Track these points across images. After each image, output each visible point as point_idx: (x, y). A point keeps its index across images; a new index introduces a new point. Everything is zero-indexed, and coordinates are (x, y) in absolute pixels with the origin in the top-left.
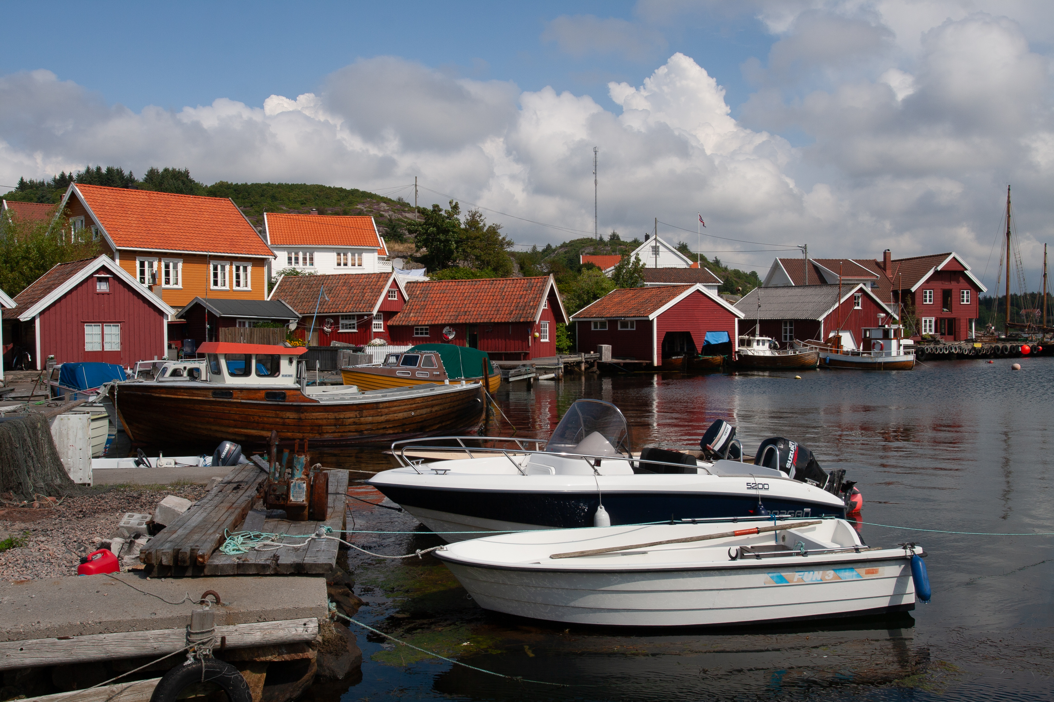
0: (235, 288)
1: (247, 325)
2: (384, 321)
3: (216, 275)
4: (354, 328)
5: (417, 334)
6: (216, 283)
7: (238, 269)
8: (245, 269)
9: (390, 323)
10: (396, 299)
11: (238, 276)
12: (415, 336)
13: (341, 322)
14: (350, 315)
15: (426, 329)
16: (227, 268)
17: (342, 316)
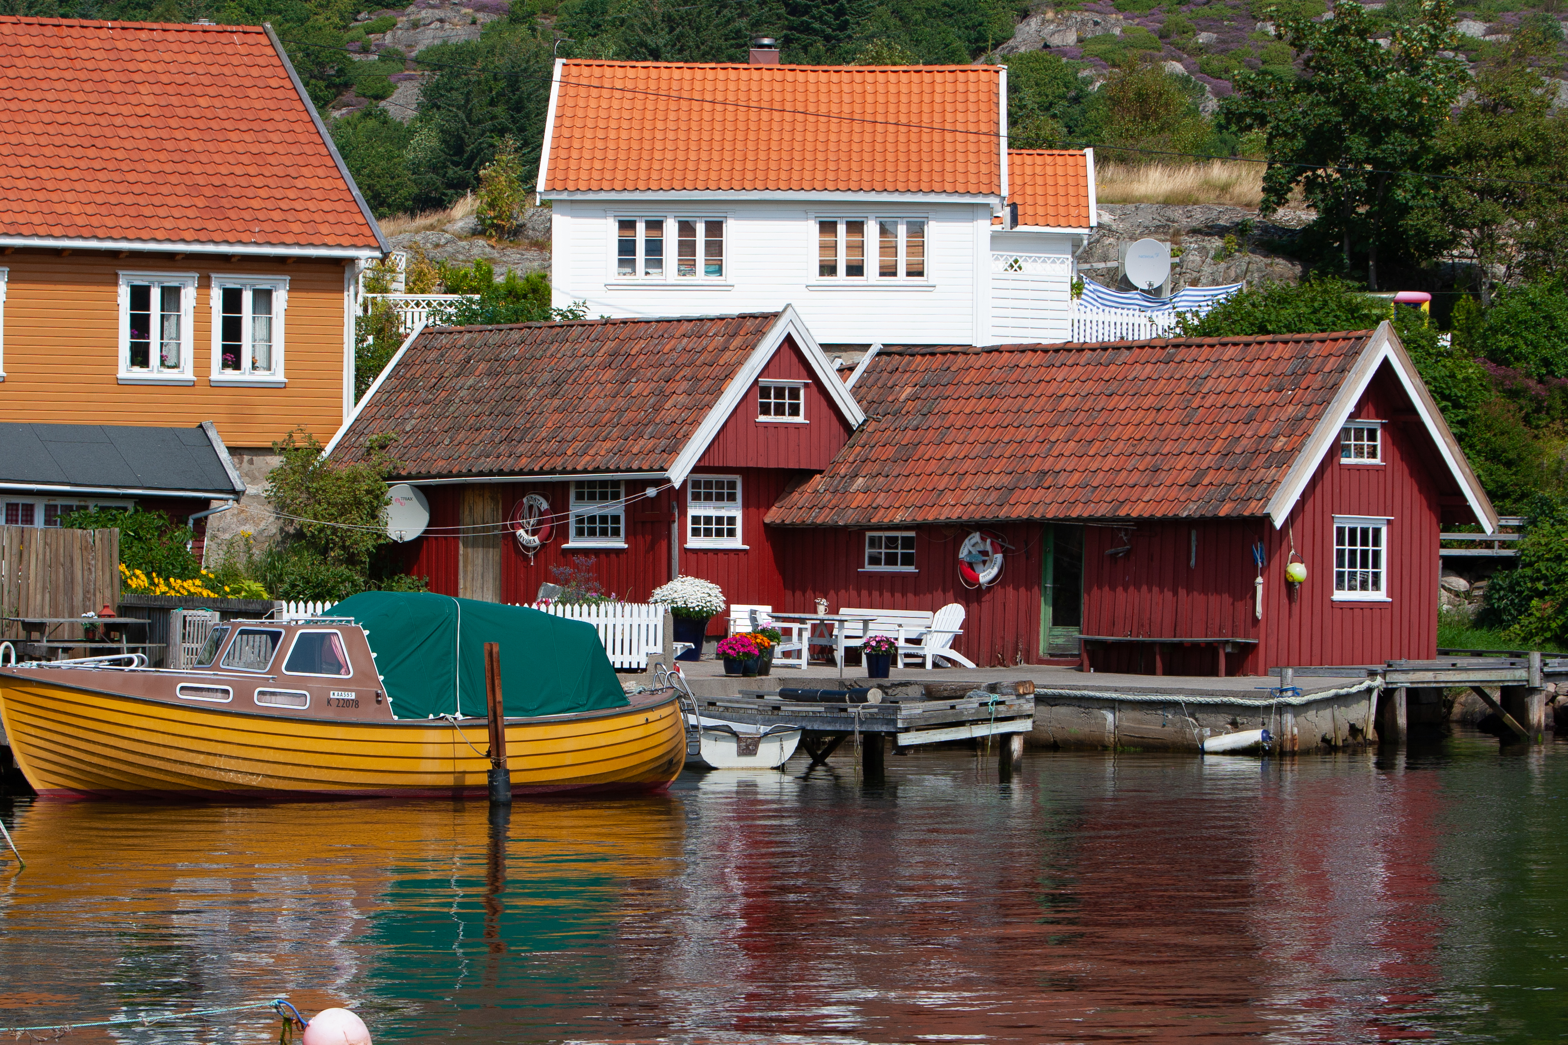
0: (218, 373)
1: (39, 517)
2: (746, 506)
3: (140, 325)
4: (616, 532)
5: (875, 560)
6: (140, 356)
7: (232, 300)
8: (263, 298)
9: (773, 515)
10: (800, 419)
11: (232, 329)
12: (869, 568)
13: (578, 509)
14: (603, 483)
15: (907, 543)
16: (189, 296)
17: (580, 484)
